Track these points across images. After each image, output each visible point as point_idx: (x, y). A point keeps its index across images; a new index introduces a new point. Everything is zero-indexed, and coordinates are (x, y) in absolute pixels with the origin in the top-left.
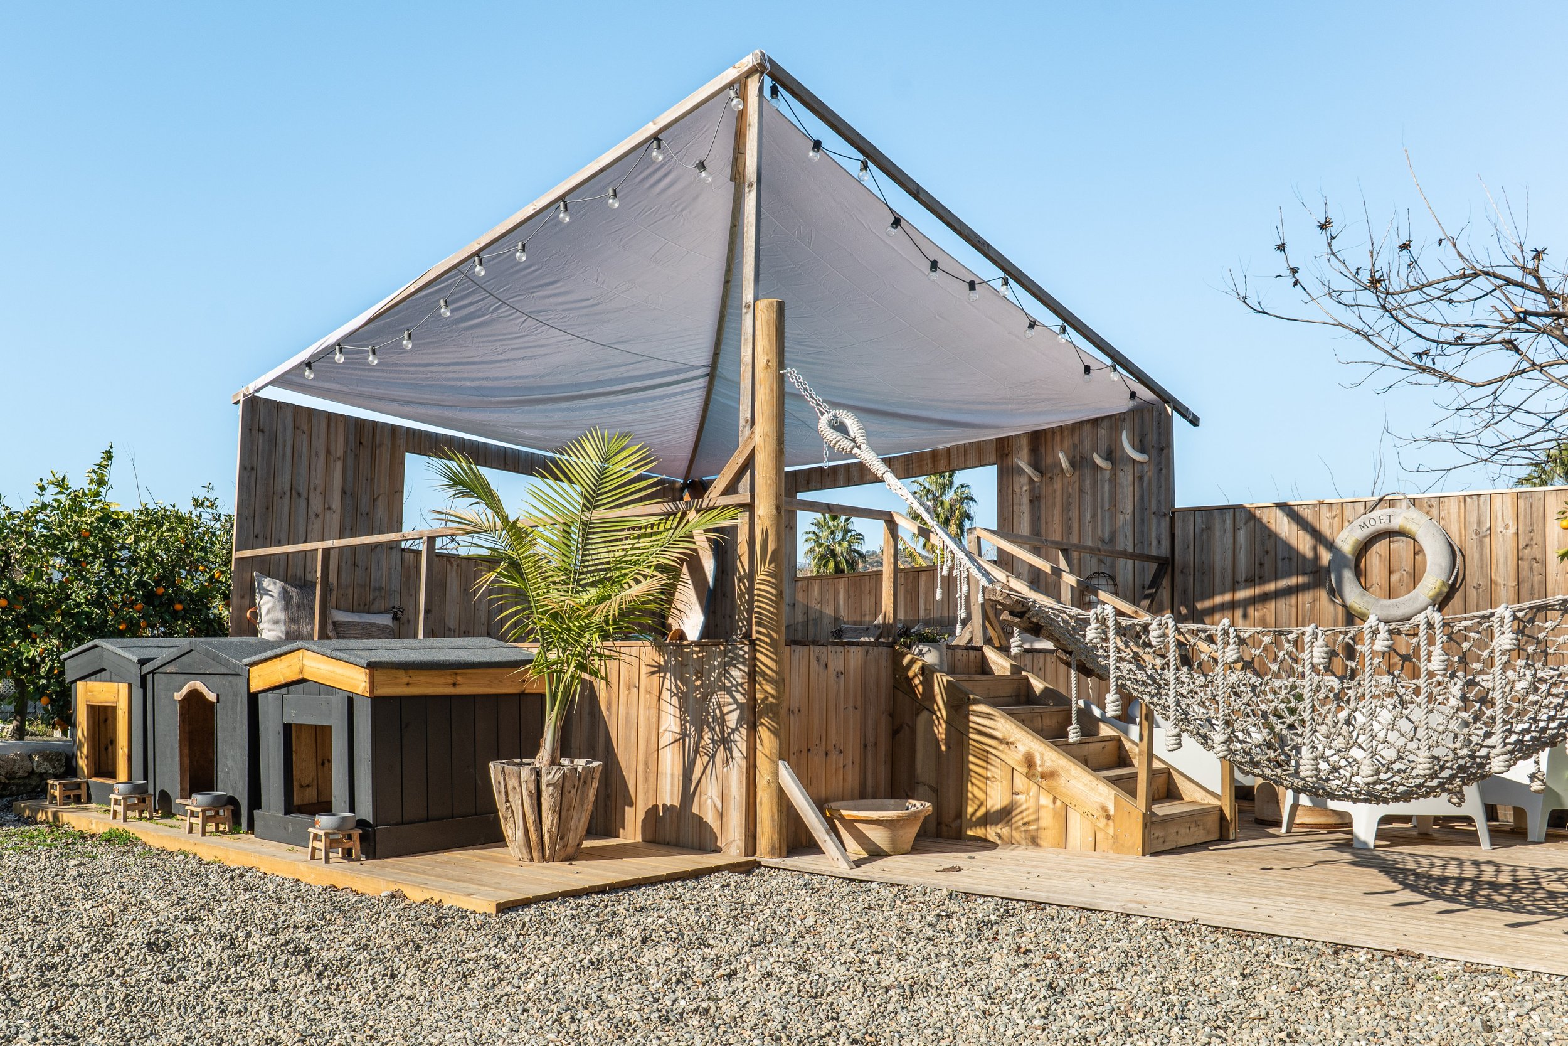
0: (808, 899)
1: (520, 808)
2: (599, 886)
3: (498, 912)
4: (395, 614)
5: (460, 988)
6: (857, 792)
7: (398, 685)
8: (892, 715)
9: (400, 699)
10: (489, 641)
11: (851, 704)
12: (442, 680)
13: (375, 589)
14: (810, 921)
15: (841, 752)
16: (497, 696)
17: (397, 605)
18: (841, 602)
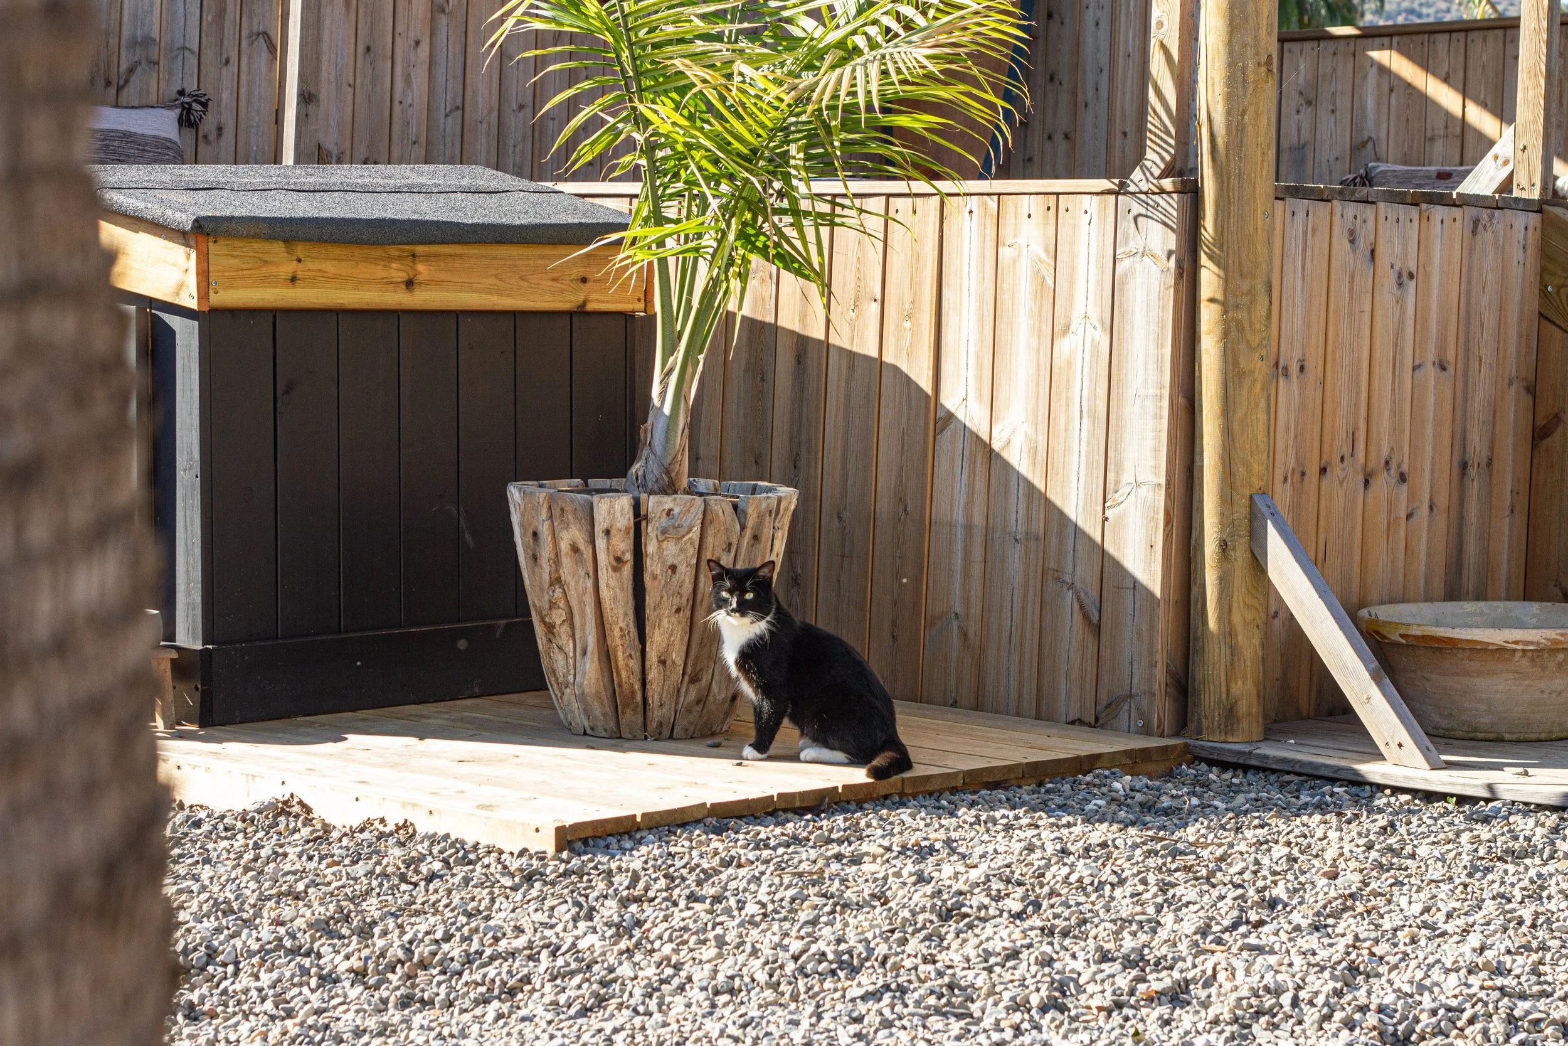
0: (1333, 835)
1: (589, 599)
2: (803, 795)
3: (559, 849)
4: (187, 110)
5: (500, 1016)
6: (1438, 585)
7: (269, 281)
8: (1531, 390)
9: (274, 315)
10: (487, 177)
11: (1431, 356)
12: (379, 271)
13: (134, 43)
14: (1350, 879)
15: (1403, 478)
16: (515, 314)
17: (191, 86)
18: (1370, 103)
